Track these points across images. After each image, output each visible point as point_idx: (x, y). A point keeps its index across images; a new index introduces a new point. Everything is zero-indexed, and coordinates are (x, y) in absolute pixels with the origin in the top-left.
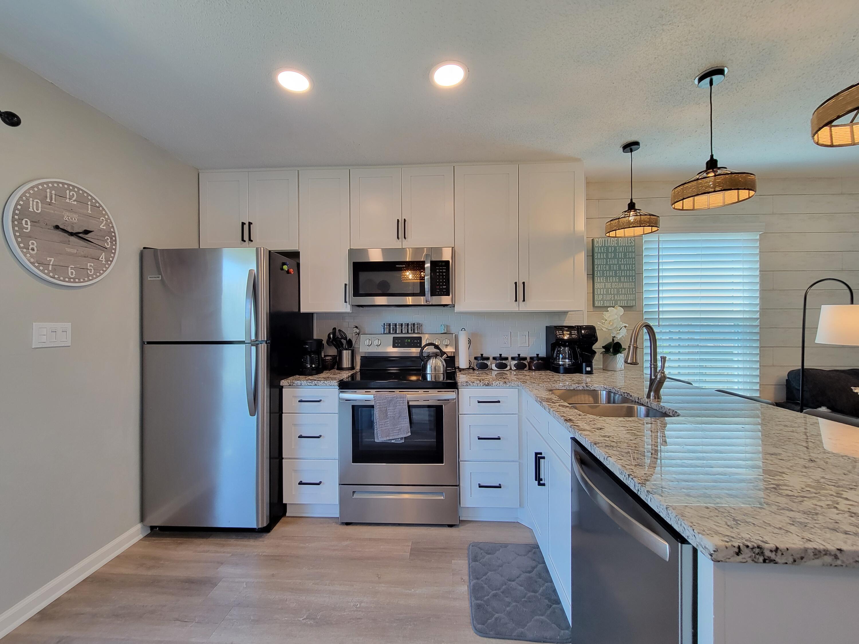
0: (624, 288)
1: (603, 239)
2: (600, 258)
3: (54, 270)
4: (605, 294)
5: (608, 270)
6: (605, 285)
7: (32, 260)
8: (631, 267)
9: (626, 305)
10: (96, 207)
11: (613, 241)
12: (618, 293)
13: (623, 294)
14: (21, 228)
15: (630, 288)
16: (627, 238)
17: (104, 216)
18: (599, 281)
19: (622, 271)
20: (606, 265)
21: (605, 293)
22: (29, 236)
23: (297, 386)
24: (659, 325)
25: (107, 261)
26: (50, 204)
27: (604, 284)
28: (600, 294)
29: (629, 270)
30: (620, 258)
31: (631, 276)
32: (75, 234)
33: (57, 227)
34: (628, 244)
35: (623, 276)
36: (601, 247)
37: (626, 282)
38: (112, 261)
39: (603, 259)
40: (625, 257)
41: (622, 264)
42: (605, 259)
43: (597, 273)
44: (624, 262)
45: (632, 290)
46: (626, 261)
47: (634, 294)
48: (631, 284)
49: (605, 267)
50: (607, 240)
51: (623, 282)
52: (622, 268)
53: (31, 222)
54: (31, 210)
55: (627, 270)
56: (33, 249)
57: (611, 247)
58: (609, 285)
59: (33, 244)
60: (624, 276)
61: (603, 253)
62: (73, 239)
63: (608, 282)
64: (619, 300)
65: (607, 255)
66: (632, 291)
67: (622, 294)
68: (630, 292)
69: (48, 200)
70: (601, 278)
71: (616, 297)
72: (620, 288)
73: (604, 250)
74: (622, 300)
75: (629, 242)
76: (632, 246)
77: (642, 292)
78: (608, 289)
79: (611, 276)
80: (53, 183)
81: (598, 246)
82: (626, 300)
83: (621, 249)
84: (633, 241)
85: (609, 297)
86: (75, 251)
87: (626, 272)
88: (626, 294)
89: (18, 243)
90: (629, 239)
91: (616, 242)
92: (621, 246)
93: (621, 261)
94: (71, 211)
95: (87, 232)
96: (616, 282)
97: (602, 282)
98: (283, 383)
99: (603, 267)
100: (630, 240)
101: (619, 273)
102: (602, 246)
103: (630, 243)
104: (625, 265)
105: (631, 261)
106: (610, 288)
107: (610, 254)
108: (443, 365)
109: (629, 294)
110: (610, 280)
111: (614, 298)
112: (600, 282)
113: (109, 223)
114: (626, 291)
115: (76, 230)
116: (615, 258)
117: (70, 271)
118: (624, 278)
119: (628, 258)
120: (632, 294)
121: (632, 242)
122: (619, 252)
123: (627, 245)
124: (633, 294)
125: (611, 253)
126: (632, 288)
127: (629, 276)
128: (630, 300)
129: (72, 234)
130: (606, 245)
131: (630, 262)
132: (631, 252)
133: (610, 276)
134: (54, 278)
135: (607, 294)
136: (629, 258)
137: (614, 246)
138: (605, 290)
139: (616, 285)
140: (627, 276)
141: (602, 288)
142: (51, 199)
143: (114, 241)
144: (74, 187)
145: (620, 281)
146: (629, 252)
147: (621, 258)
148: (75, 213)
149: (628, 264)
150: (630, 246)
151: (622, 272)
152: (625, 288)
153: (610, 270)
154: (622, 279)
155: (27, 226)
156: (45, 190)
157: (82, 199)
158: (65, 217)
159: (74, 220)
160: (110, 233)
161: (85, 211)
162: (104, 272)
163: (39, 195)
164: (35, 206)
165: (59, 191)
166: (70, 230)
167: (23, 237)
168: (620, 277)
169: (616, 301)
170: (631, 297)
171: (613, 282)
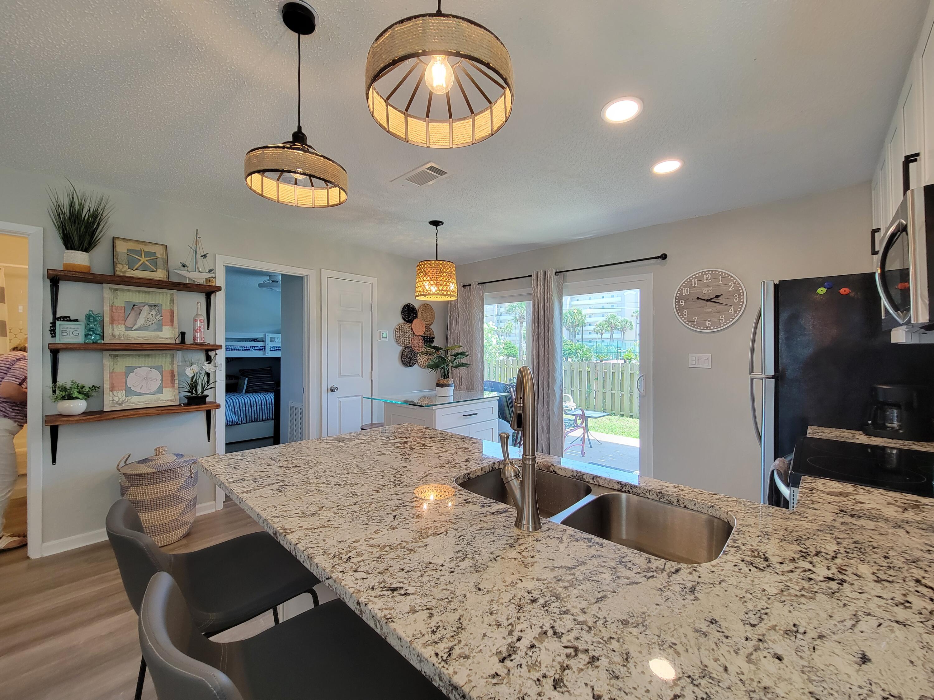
3: (697, 324)
7: (685, 320)
10: (726, 277)
14: (679, 305)
17: (732, 281)
22: (683, 308)
25: (735, 311)
26: (694, 287)
32: (710, 300)
33: (698, 298)
38: (740, 311)
53: (685, 300)
54: (684, 294)
56: (685, 315)
59: (685, 312)
62: (709, 303)
69: (693, 285)
80: (696, 275)
86: (710, 311)
89: (678, 313)
94: (708, 286)
95: (717, 297)
113: (737, 284)
115: (710, 298)
117: (707, 323)
129: (707, 301)
134: (697, 328)
142: (695, 284)
143: (741, 296)
144: (709, 271)
148: (710, 287)
155: (682, 303)
156: (691, 281)
157: (715, 276)
158: (704, 292)
159: (708, 292)
160: (739, 292)
161: (717, 283)
162: (733, 319)
163: (689, 284)
164: (686, 292)
165: (700, 278)
166: (707, 298)
167: (680, 310)
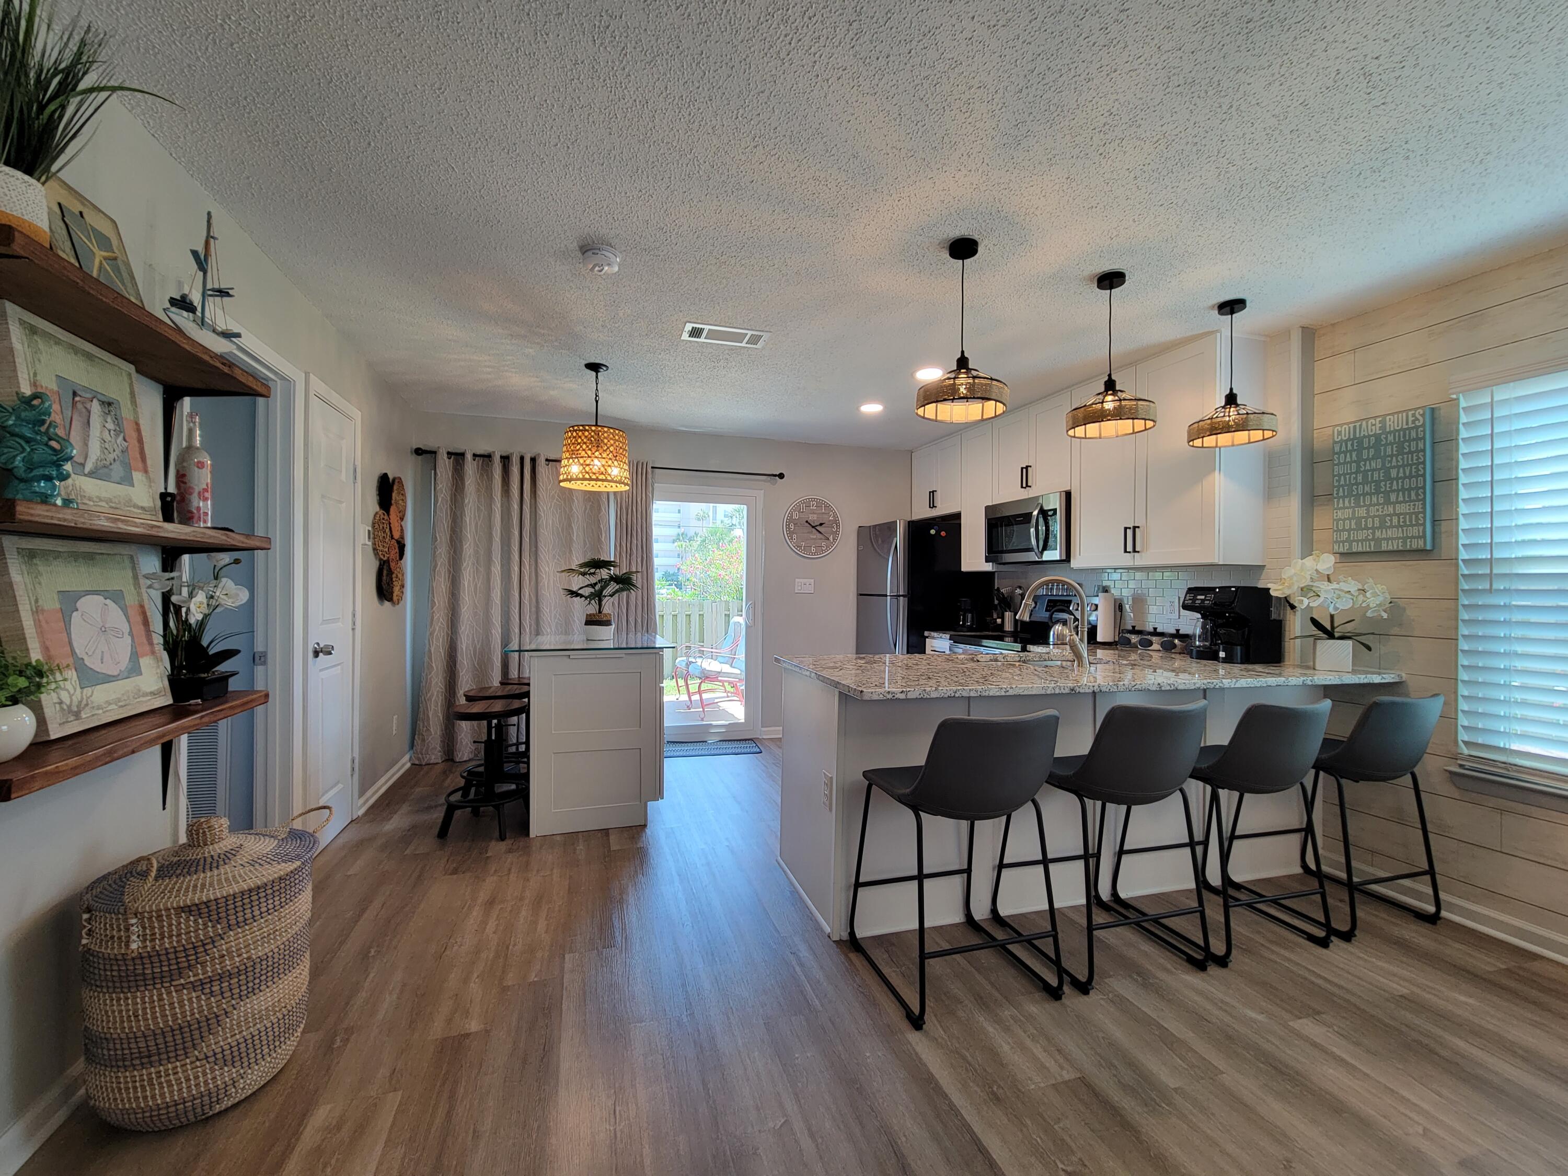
0: (1396, 515)
1: (1351, 426)
2: (1345, 463)
3: (804, 550)
4: (1354, 530)
5: (1360, 483)
6: (1354, 512)
7: (794, 545)
8: (1414, 470)
9: (1401, 548)
10: (827, 507)
11: (1373, 425)
12: (1382, 526)
13: (1395, 527)
14: (790, 528)
15: (1411, 514)
16: (1404, 414)
17: (832, 512)
18: (1341, 505)
19: (1392, 480)
20: (1356, 473)
21: (1353, 526)
22: (793, 532)
23: (933, 638)
24: (1490, 591)
25: (834, 539)
26: (802, 512)
27: (1350, 511)
28: (1344, 530)
29: (1411, 477)
30: (1388, 456)
31: (1413, 489)
33: (805, 524)
34: (1407, 424)
35: (1394, 491)
36: (1346, 441)
37: (1400, 503)
38: (837, 540)
39: (1351, 463)
40: (1401, 451)
41: (1394, 467)
42: (1355, 462)
43: (1338, 491)
44: (1398, 461)
45: (1417, 517)
46: (1403, 459)
47: (1421, 525)
48: (1414, 505)
49: (1356, 478)
50: (1361, 426)
51: (1394, 503)
52: (1393, 473)
53: (794, 524)
54: (794, 518)
55: (1403, 478)
56: (794, 539)
57: (1369, 436)
58: (1362, 512)
59: (795, 536)
60: (1398, 491)
61: (1351, 452)
62: (814, 530)
63: (1361, 507)
64: (1384, 539)
65: (1359, 455)
66: (1417, 519)
67: (1392, 527)
68: (1411, 521)
69: (802, 510)
70: (1347, 501)
71: (1378, 534)
72: (1389, 515)
73: (1352, 445)
74: (1393, 539)
75: (1411, 419)
76: (1417, 427)
77: (1457, 519)
78: (1359, 519)
79: (1367, 494)
80: (803, 500)
81: (1341, 442)
82: (1400, 538)
83: (1391, 438)
84: (1421, 415)
85: (1362, 535)
86: (815, 537)
87: (1403, 482)
88: (1402, 527)
89: (788, 537)
90: (1410, 413)
91: (1378, 425)
92: (1390, 432)
93: (1390, 462)
94: (813, 513)
95: (821, 524)
96: (1378, 504)
97: (1348, 508)
98: (926, 633)
99: (1350, 478)
100: (1414, 415)
101: (1385, 485)
102: (1349, 439)
103: (1413, 422)
104: (1398, 467)
105: (1415, 458)
106: (1363, 517)
107: (1365, 452)
109: (1409, 526)
110: (1364, 501)
111: (1374, 536)
112: (1344, 508)
113: (835, 516)
114: (1402, 520)
115: (816, 524)
116: (1376, 457)
117: (812, 549)
118: (1398, 495)
119: (1407, 453)
120: (1415, 525)
121: (1418, 419)
122: (1386, 445)
123: (1405, 427)
124: (1417, 525)
125: (1368, 448)
126: (1417, 514)
127: (1410, 489)
128: (1413, 537)
129: (813, 527)
130: (1358, 436)
131: (1412, 460)
132: (1414, 440)
133: (1364, 495)
134: (804, 553)
135: (1359, 528)
136: (1410, 452)
137: (1375, 435)
138: (1353, 522)
139: (1378, 510)
140: (1403, 490)
141: (1349, 519)
143: (838, 526)
144: (814, 499)
145: (1388, 502)
146: (1409, 441)
147: (1392, 456)
148: (815, 514)
149: (1408, 465)
150: (1412, 428)
151: (1391, 484)
152: (1398, 515)
153: (1365, 482)
154: (1393, 497)
156: (800, 505)
157: (820, 504)
158: (810, 518)
159: (815, 518)
160: (836, 521)
161: (821, 512)
162: (832, 546)
163: (798, 508)
164: (796, 515)
165: (807, 503)
166: (812, 524)
167: (791, 534)
168: (1387, 494)
169: (1378, 541)
170: (1414, 531)
171: (1371, 505)
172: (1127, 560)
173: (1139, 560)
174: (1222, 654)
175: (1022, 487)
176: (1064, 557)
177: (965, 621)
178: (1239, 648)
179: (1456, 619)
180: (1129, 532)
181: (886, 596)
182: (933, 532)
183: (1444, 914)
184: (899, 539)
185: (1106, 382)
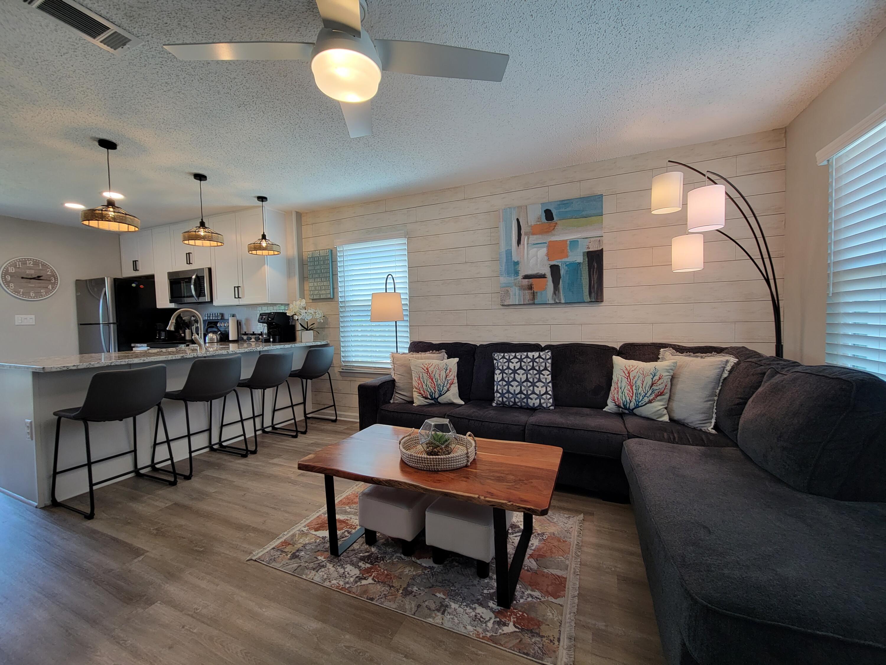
1: (312, 252)
2: (311, 266)
3: (23, 294)
6: (314, 284)
7: (12, 291)
8: (327, 271)
9: (325, 297)
10: (44, 265)
11: (317, 253)
12: (321, 290)
14: (6, 279)
15: (327, 286)
16: (325, 250)
17: (49, 268)
19: (322, 273)
20: (313, 270)
22: (10, 282)
23: (137, 347)
24: (346, 311)
25: (52, 288)
26: (19, 268)
28: (311, 291)
29: (327, 273)
31: (327, 277)
32: (34, 278)
33: (22, 278)
34: (325, 254)
37: (325, 281)
38: (55, 288)
39: (312, 266)
40: (324, 263)
43: (309, 276)
44: (323, 267)
45: (329, 287)
46: (325, 266)
47: (330, 289)
48: (328, 283)
50: (314, 253)
51: (323, 282)
52: (323, 271)
53: (10, 276)
54: (10, 271)
55: (325, 273)
56: (12, 287)
57: (316, 257)
58: (316, 284)
59: (12, 285)
60: (324, 277)
61: (312, 262)
62: (32, 281)
63: (315, 282)
65: (314, 263)
67: (323, 290)
68: (327, 288)
69: (18, 266)
70: (312, 280)
71: (320, 292)
72: (322, 286)
73: (312, 259)
74: (323, 294)
76: (327, 256)
77: (338, 288)
79: (317, 278)
80: (19, 259)
81: (309, 258)
82: (325, 294)
83: (321, 258)
85: (316, 292)
86: (33, 285)
88: (325, 290)
89: (5, 285)
92: (321, 256)
94: (30, 269)
95: (40, 277)
98: (133, 345)
99: (312, 272)
100: (327, 251)
101: (321, 275)
102: (311, 257)
104: (324, 269)
105: (327, 266)
106: (316, 286)
108: (217, 338)
109: (327, 290)
110: (316, 280)
112: (311, 282)
113: (52, 271)
114: (325, 288)
115: (34, 276)
116: (318, 265)
117: (32, 294)
118: (324, 279)
121: (328, 253)
122: (321, 261)
125: (316, 261)
128: (328, 294)
129: (31, 279)
130: (313, 256)
134: (23, 297)
135: (315, 290)
136: (326, 264)
137: (318, 257)
138: (314, 288)
139: (319, 284)
141: (313, 286)
142: (19, 265)
143: (56, 279)
144: (31, 259)
145: (322, 281)
146: (326, 260)
147: (322, 265)
148: (33, 269)
149: (326, 268)
152: (324, 286)
153: (316, 273)
155: (9, 278)
156: (16, 263)
157: (36, 263)
158: (27, 272)
159: (32, 273)
160: (54, 276)
161: (38, 268)
162: (51, 293)
163: (14, 265)
164: (12, 270)
165: (24, 262)
166: (30, 277)
167: (7, 283)
168: (321, 278)
169: (320, 295)
170: (328, 292)
171: (318, 282)
172: (236, 302)
173: (241, 302)
174: (271, 340)
175: (187, 263)
176: (209, 300)
177: (160, 336)
178: (277, 336)
179: (339, 321)
180: (236, 288)
181: (99, 324)
182: (134, 285)
183: (338, 418)
184: (108, 289)
185: (200, 222)
